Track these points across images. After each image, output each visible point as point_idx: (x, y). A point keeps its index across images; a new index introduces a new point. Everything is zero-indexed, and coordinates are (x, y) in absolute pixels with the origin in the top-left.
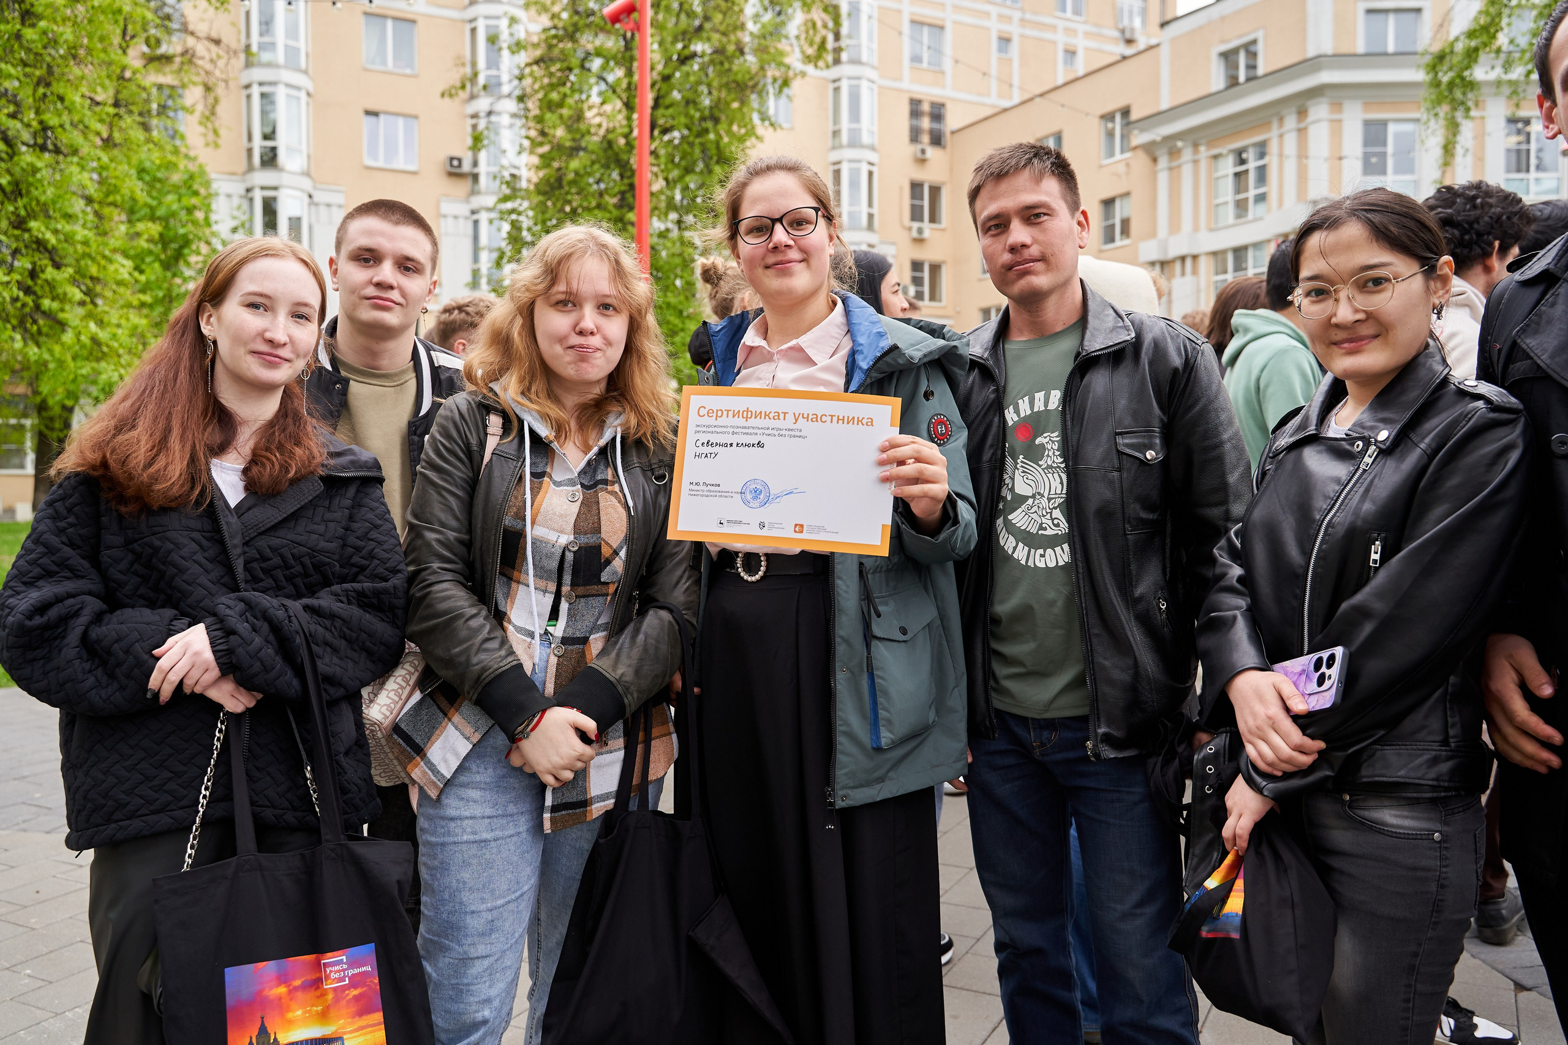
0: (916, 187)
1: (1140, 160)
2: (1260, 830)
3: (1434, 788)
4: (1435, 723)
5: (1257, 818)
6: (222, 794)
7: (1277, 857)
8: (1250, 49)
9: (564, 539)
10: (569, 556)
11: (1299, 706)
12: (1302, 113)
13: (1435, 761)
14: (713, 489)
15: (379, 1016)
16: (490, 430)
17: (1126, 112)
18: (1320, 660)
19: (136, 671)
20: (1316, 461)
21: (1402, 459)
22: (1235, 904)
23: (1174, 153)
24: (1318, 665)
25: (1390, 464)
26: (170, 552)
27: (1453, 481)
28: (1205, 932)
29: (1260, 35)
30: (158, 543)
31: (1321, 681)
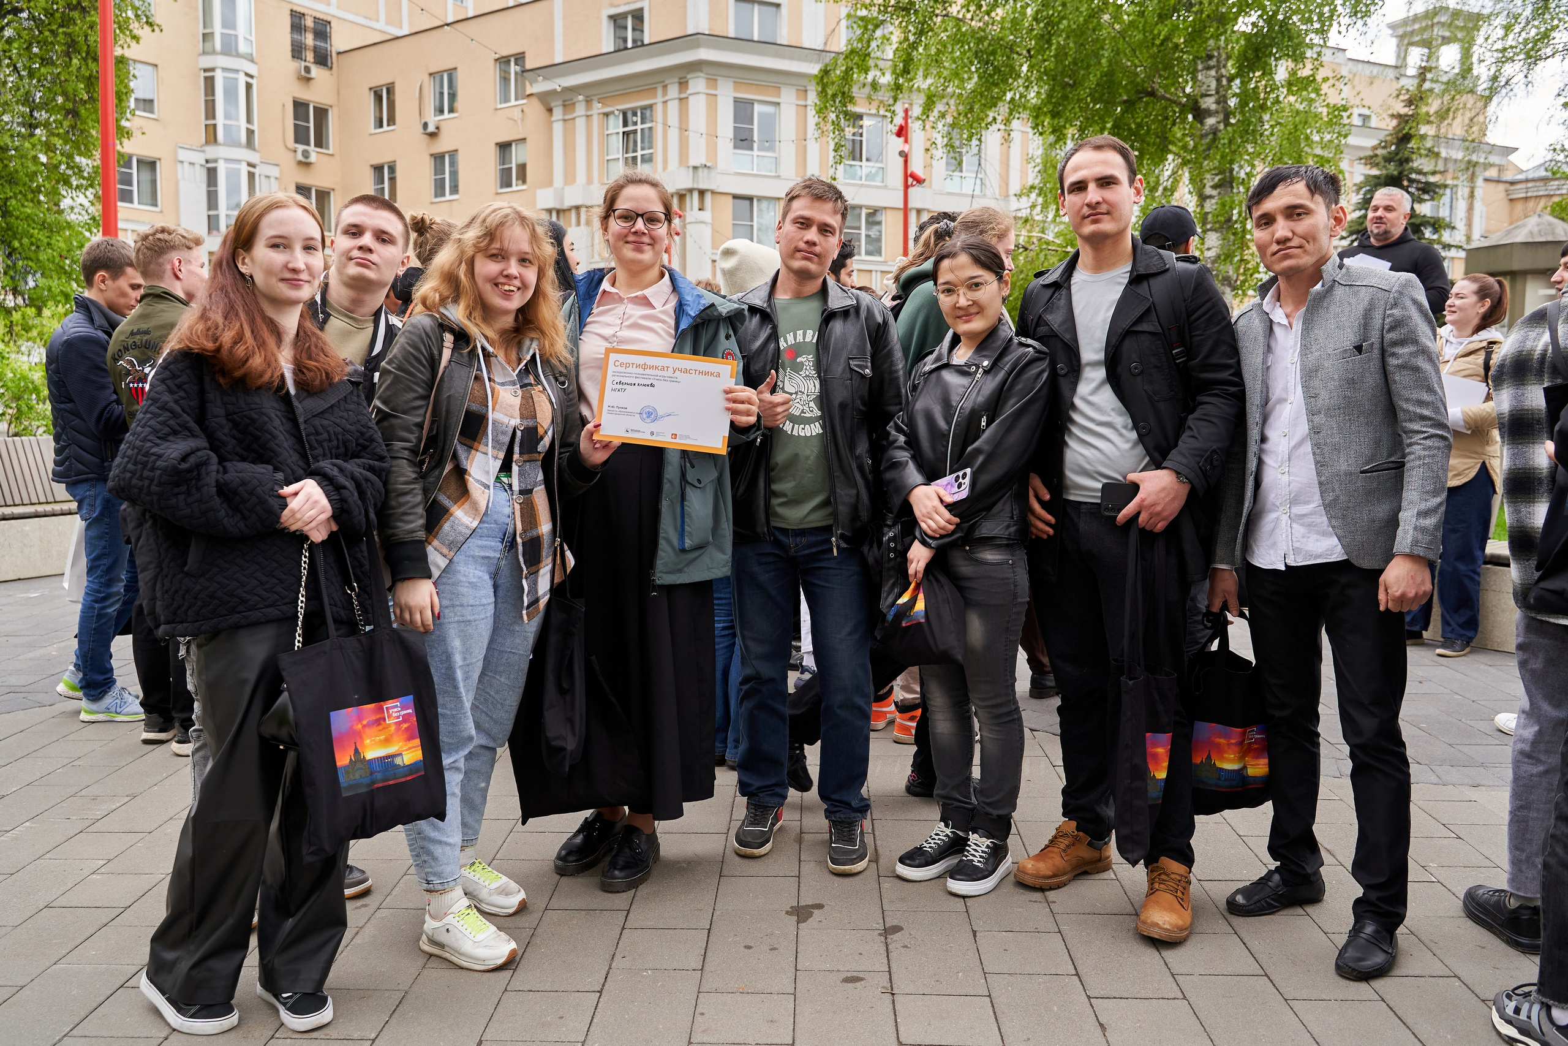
0: (300, 107)
1: (535, 109)
2: (929, 568)
3: (1008, 539)
4: (1008, 508)
5: (927, 561)
6: (314, 595)
7: (938, 581)
8: (638, 16)
9: (515, 421)
10: (519, 434)
11: (949, 499)
12: (683, 84)
13: (1008, 527)
14: (623, 411)
15: (417, 741)
16: (445, 344)
17: (520, 58)
18: (958, 477)
19: (258, 507)
20: (948, 376)
21: (995, 376)
22: (920, 606)
23: (568, 106)
24: (957, 478)
25: (990, 377)
26: (266, 423)
27: (1019, 387)
28: (904, 624)
29: (645, 4)
30: (255, 416)
31: (959, 486)
